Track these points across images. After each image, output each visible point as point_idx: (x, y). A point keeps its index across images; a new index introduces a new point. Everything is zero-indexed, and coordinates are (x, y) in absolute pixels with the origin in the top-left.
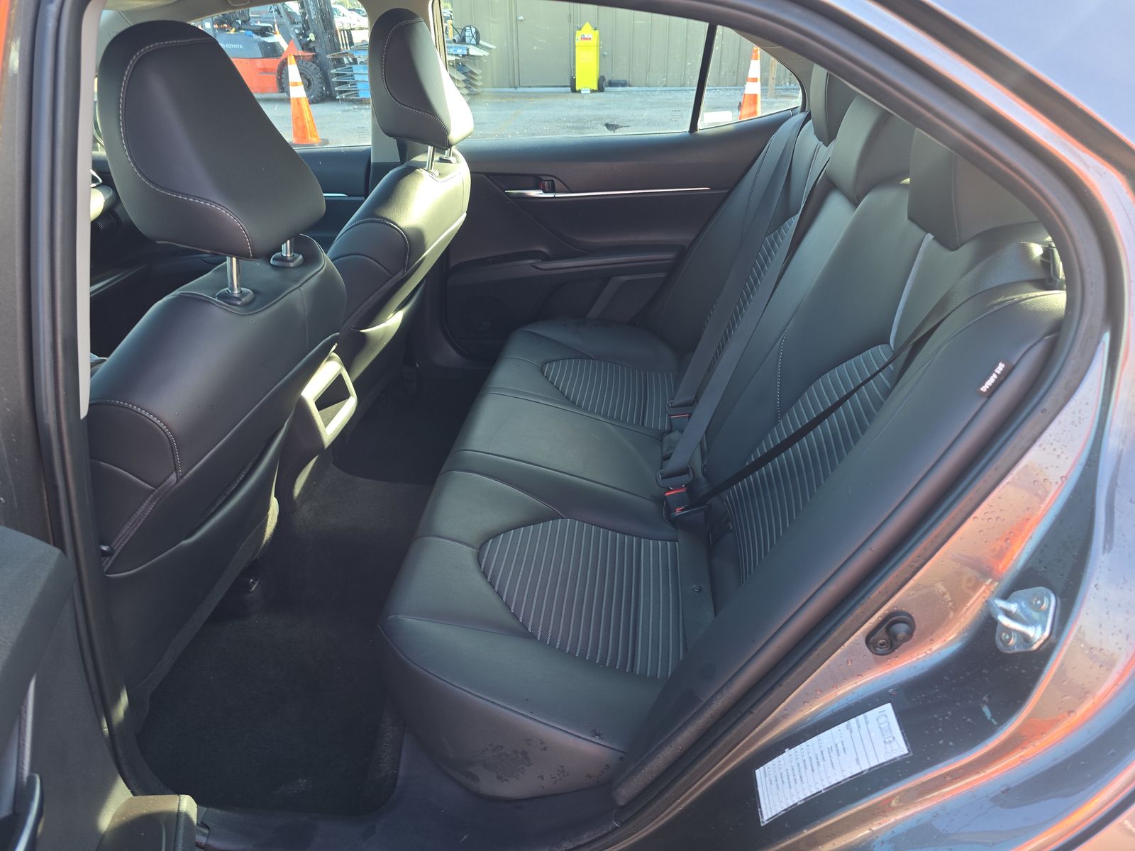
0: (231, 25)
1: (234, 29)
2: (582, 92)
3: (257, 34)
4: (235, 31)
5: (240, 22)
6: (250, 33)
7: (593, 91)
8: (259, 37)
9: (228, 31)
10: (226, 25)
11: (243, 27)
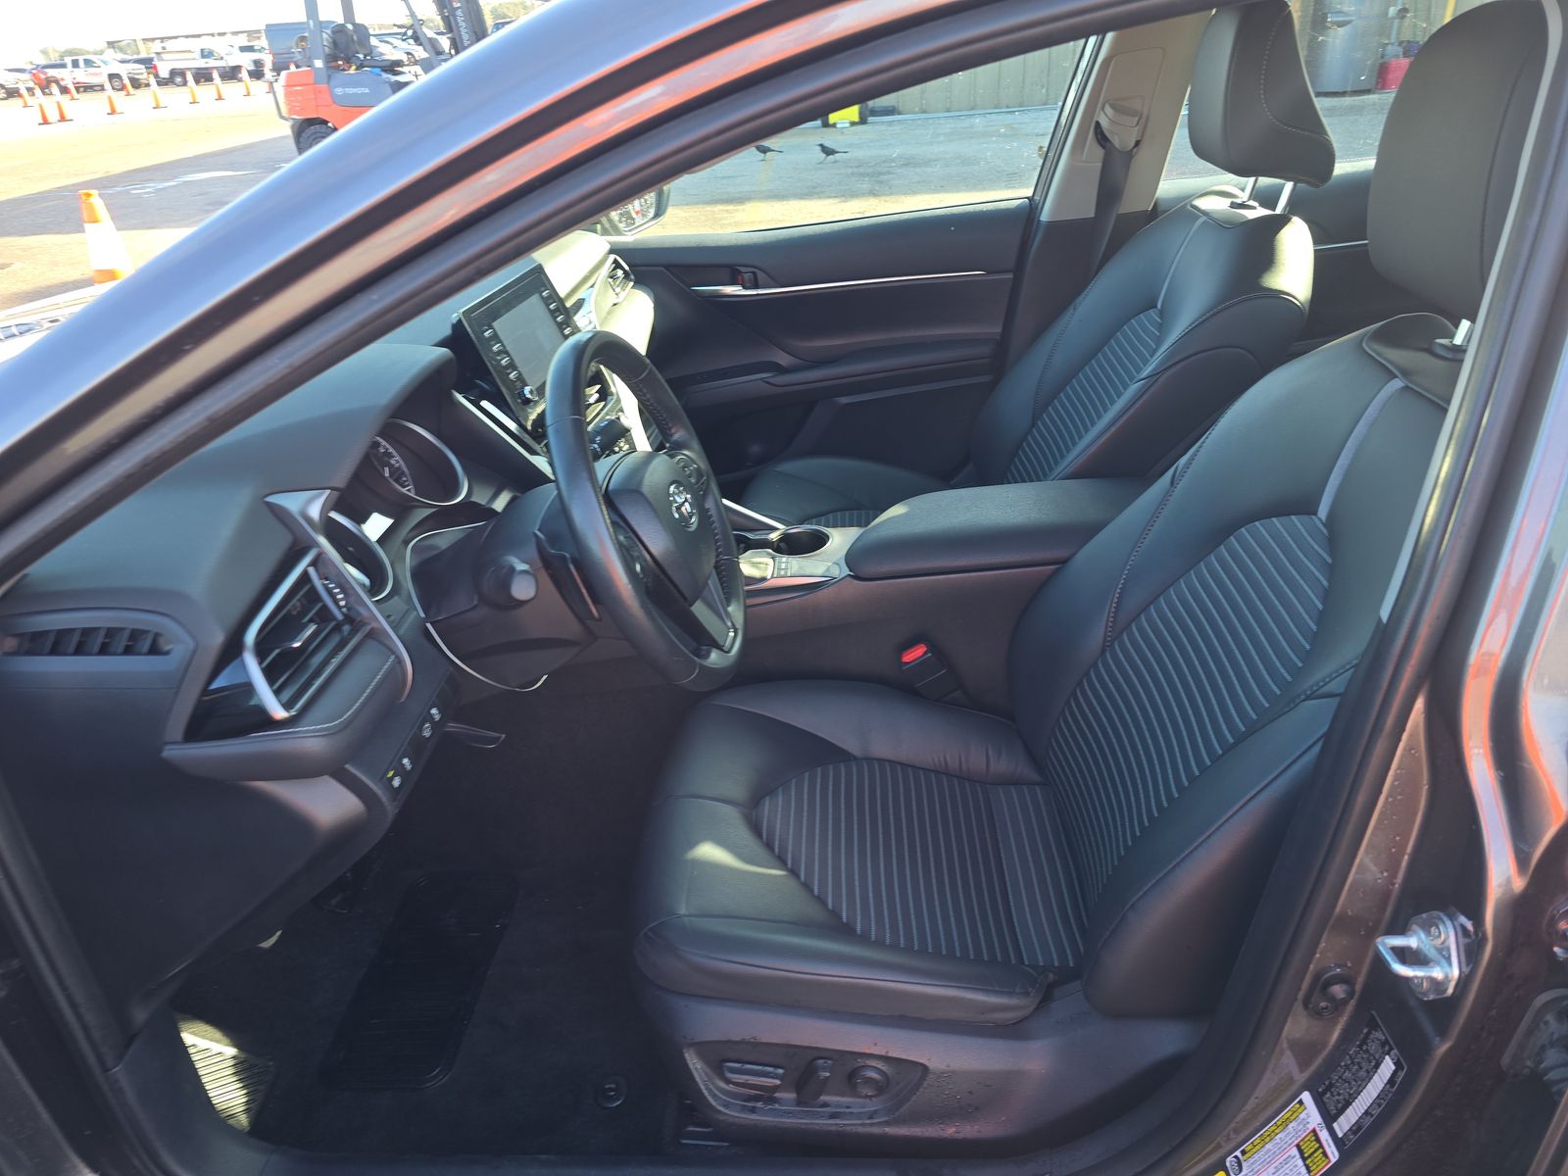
0: (348, 61)
1: (354, 67)
2: (838, 126)
3: (385, 71)
4: (356, 69)
5: (361, 56)
6: (377, 70)
7: (853, 124)
8: (389, 76)
9: (344, 70)
10: (340, 63)
11: (365, 63)
